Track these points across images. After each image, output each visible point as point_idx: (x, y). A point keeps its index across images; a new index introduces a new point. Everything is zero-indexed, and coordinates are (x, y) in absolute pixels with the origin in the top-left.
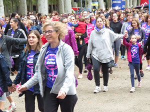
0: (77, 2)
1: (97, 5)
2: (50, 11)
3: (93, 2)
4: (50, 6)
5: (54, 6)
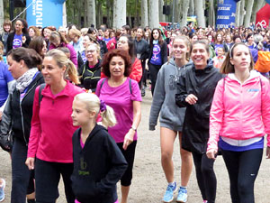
1: (195, 21)
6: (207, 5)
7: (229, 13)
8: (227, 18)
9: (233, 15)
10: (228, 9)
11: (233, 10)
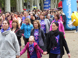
0: (25, 6)
1: (36, 8)
2: (11, 11)
3: (34, 6)
4: (11, 8)
5: (13, 8)
6: (40, 2)
7: (48, 4)
8: (48, 6)
9: (49, 5)
10: (48, 3)
11: (50, 3)
